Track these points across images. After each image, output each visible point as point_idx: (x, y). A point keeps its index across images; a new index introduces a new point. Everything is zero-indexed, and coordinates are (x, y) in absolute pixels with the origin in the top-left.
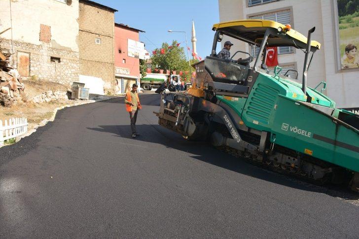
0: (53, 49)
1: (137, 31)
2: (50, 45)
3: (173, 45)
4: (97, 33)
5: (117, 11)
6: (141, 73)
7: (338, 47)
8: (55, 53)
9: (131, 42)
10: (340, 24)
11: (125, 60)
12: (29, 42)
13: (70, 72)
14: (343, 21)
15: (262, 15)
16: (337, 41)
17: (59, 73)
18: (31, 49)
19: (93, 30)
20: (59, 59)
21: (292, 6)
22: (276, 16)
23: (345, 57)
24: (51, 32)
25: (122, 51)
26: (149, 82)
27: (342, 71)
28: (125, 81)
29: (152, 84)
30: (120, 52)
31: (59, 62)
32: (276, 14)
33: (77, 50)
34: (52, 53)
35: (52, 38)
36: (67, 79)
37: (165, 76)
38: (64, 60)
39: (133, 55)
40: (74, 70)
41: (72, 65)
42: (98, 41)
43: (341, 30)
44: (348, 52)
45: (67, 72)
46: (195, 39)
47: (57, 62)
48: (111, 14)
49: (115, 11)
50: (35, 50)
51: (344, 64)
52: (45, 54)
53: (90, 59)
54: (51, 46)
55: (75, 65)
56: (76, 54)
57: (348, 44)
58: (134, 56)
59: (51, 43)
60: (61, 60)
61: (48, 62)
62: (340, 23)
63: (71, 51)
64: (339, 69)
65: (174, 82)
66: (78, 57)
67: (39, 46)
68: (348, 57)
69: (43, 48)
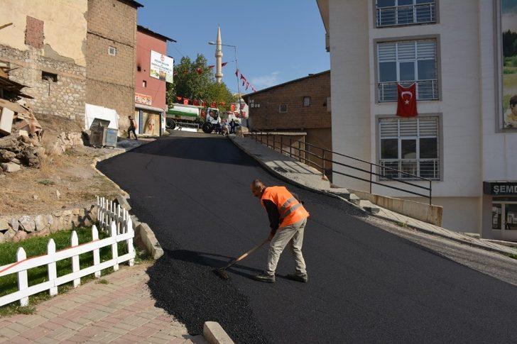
0: (46, 59)
1: (164, 39)
2: (41, 52)
3: (197, 60)
4: (112, 37)
5: (143, 6)
6: (167, 103)
7: (500, 98)
8: (49, 66)
9: (155, 56)
10: (505, 68)
11: (145, 82)
12: (7, 45)
13: (71, 98)
14: (509, 63)
15: (395, 41)
16: (500, 90)
17: (54, 99)
18: (10, 57)
19: (106, 33)
20: (54, 77)
21: (439, 35)
22: (416, 45)
23: (509, 112)
24: (44, 32)
25: (142, 69)
26: (174, 117)
27: (504, 130)
28: (145, 115)
29: (178, 121)
30: (139, 69)
31: (55, 80)
32: (416, 43)
33: (84, 64)
34: (45, 66)
35: (45, 42)
36: (66, 108)
37: (197, 110)
38: (63, 79)
39: (157, 75)
40: (77, 95)
41: (75, 87)
42: (112, 51)
43: (505, 76)
44: (514, 106)
45: (66, 97)
46: (221, 54)
47: (51, 80)
48: (132, 10)
49: (139, 5)
50: (17, 58)
51: (508, 121)
52: (33, 66)
53: (99, 79)
54: (43, 55)
55: (80, 88)
56: (82, 69)
57: (514, 95)
58: (158, 78)
59: (43, 50)
60: (58, 77)
61: (37, 80)
62: (505, 65)
63: (74, 65)
64: (501, 127)
65: (211, 119)
66: (85, 74)
67: (24, 52)
68: (513, 113)
69: (31, 57)
